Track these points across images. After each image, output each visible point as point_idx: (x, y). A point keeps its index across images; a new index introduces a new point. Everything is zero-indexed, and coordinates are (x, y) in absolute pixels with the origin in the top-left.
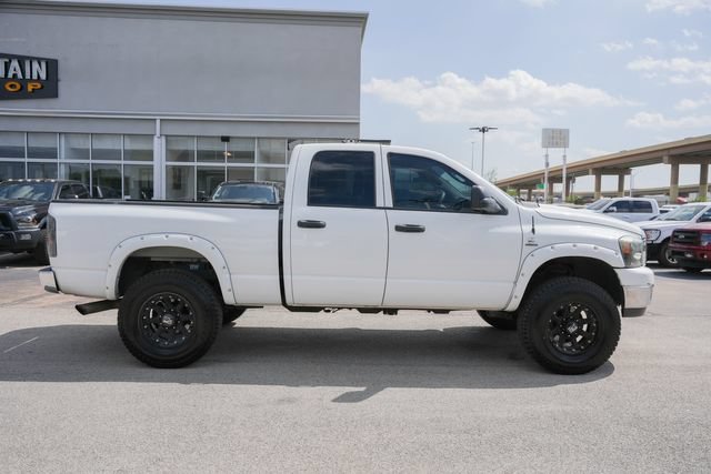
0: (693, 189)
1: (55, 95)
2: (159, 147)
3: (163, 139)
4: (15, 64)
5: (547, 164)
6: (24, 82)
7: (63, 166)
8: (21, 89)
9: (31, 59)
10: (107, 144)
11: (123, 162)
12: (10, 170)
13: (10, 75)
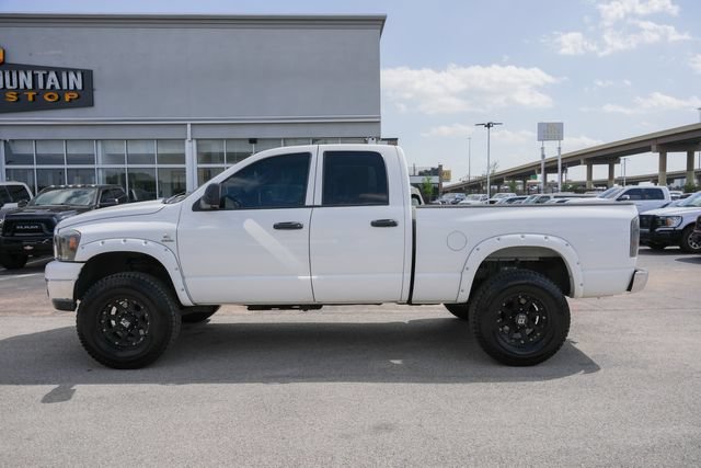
0: (680, 176)
1: (91, 104)
2: (190, 150)
3: (194, 142)
4: (52, 75)
5: (543, 156)
6: (61, 92)
7: (100, 172)
8: (59, 99)
9: (68, 71)
10: (141, 149)
11: (156, 166)
12: (50, 176)
13: (48, 87)
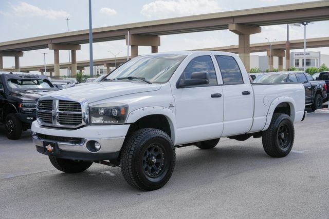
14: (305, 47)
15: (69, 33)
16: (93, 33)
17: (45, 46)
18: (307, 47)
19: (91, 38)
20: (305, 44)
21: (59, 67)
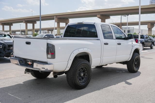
14: (127, 25)
15: (32, 16)
16: (41, 17)
17: (22, 22)
18: (128, 25)
19: (40, 19)
20: (127, 24)
21: (27, 31)
